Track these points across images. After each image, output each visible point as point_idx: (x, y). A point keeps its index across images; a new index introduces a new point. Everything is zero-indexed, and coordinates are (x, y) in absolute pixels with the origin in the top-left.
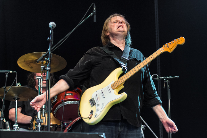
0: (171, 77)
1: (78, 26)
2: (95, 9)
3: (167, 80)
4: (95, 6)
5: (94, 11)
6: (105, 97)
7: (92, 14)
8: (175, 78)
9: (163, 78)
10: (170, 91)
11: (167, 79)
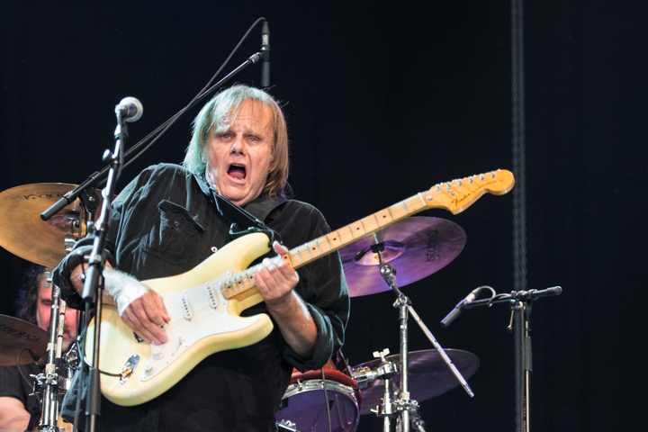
0: (536, 291)
1: (196, 100)
2: (265, 39)
3: (521, 303)
4: (266, 29)
5: (264, 49)
6: (189, 320)
7: (254, 57)
8: (549, 292)
9: (509, 295)
10: (530, 344)
11: (522, 298)
